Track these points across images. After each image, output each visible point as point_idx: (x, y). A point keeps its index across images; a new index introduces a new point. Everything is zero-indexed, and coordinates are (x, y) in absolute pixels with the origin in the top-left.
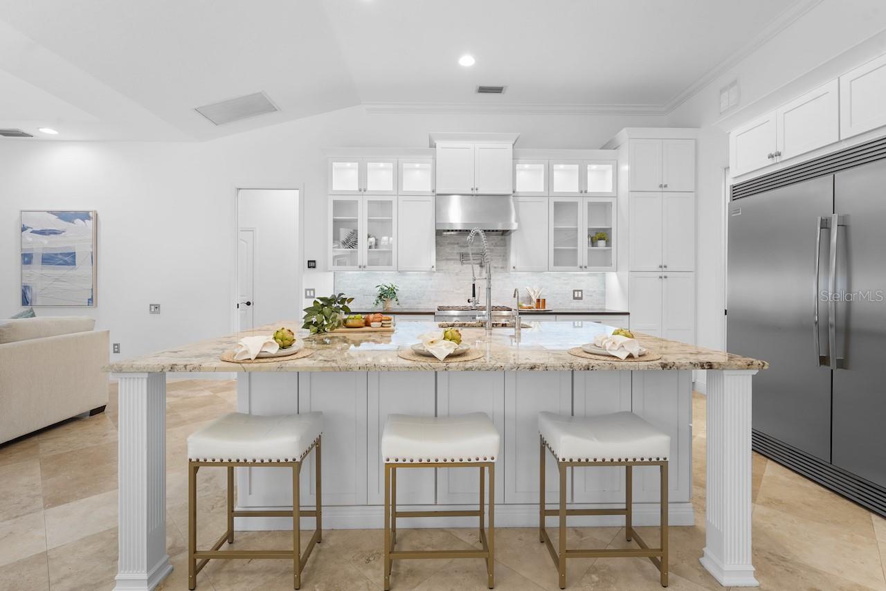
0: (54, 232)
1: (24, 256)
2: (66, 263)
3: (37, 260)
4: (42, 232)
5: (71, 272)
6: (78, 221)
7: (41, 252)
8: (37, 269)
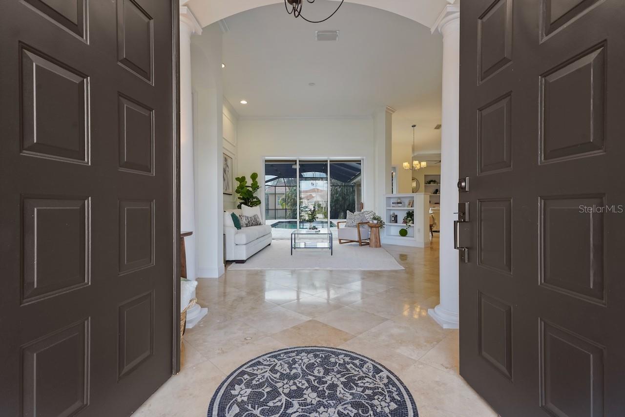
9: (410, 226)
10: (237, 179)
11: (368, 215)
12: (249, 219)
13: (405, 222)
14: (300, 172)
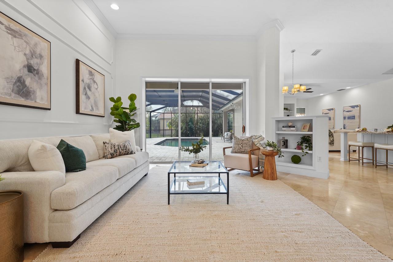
0: (350, 111)
1: (344, 117)
2: (353, 119)
3: (347, 118)
4: (348, 111)
5: (354, 121)
6: (356, 108)
7: (347, 116)
8: (347, 120)
9: (307, 153)
10: (112, 99)
11: (256, 140)
12: (116, 148)
13: (299, 147)
14: (182, 101)
